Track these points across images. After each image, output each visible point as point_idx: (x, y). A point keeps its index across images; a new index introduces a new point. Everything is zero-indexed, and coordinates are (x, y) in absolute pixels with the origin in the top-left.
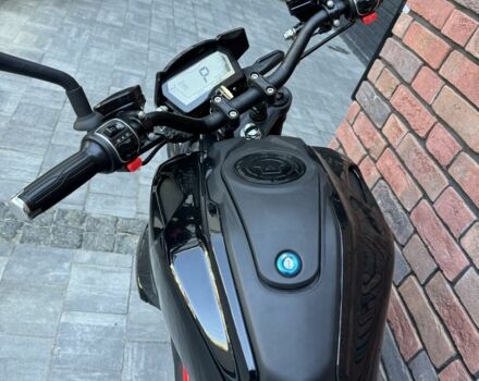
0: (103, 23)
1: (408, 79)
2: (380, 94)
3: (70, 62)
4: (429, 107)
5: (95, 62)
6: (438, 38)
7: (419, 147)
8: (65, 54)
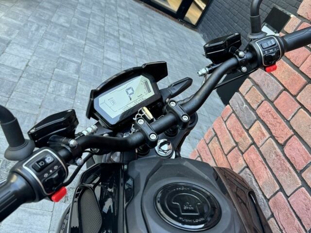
0: (55, 23)
1: (271, 98)
2: (248, 104)
3: (29, 48)
4: (288, 122)
5: (47, 50)
6: (297, 73)
7: (278, 150)
8: (26, 42)
